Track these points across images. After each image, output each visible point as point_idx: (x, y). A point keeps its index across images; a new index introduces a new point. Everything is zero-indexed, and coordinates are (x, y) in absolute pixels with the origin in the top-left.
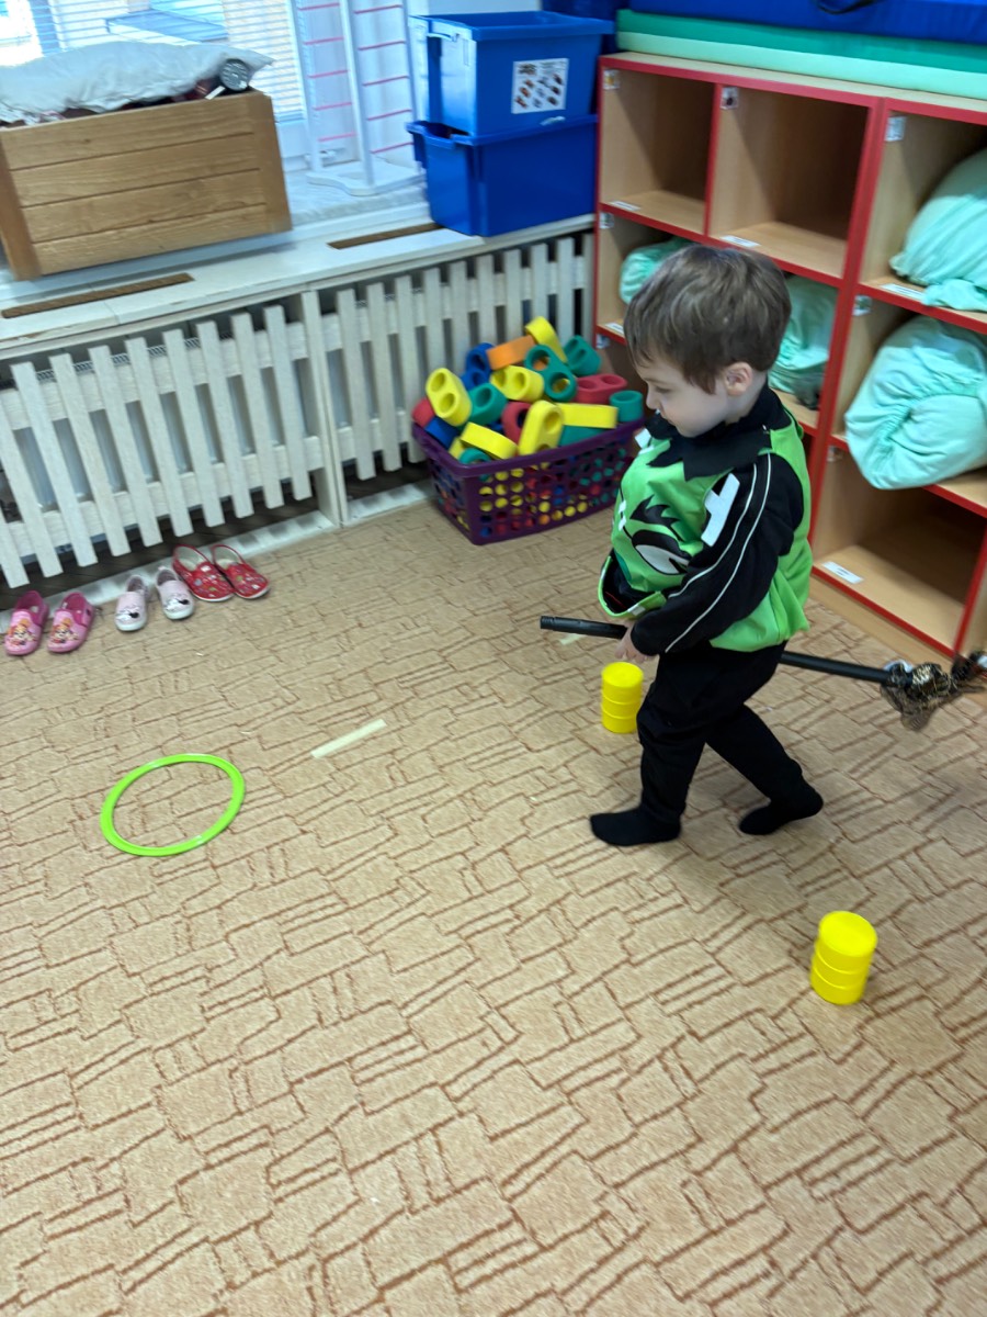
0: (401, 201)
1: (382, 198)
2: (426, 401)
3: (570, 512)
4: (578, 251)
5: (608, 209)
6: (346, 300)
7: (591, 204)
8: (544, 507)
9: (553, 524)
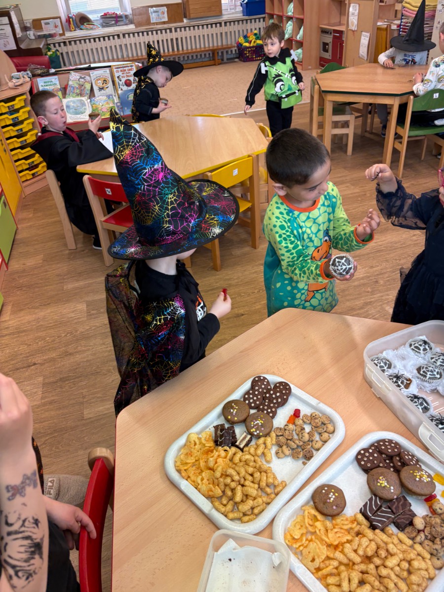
0: (239, 13)
1: (236, 13)
2: (238, 41)
3: (258, 58)
4: (264, 21)
5: (267, 13)
6: (228, 24)
7: (264, 13)
8: (254, 56)
9: (256, 60)
